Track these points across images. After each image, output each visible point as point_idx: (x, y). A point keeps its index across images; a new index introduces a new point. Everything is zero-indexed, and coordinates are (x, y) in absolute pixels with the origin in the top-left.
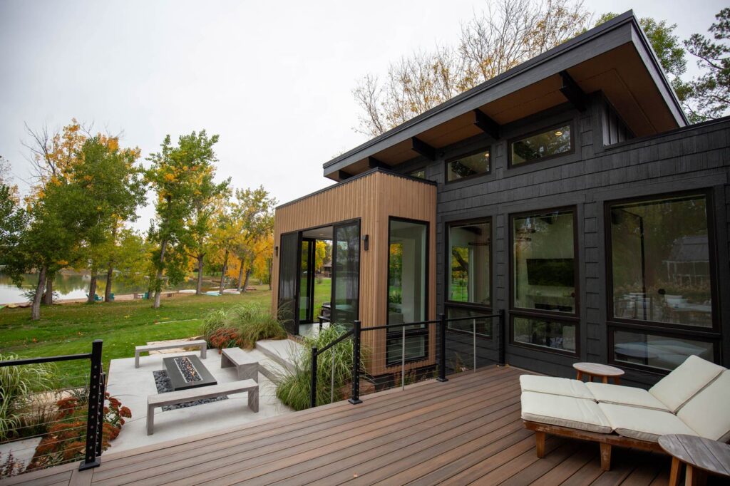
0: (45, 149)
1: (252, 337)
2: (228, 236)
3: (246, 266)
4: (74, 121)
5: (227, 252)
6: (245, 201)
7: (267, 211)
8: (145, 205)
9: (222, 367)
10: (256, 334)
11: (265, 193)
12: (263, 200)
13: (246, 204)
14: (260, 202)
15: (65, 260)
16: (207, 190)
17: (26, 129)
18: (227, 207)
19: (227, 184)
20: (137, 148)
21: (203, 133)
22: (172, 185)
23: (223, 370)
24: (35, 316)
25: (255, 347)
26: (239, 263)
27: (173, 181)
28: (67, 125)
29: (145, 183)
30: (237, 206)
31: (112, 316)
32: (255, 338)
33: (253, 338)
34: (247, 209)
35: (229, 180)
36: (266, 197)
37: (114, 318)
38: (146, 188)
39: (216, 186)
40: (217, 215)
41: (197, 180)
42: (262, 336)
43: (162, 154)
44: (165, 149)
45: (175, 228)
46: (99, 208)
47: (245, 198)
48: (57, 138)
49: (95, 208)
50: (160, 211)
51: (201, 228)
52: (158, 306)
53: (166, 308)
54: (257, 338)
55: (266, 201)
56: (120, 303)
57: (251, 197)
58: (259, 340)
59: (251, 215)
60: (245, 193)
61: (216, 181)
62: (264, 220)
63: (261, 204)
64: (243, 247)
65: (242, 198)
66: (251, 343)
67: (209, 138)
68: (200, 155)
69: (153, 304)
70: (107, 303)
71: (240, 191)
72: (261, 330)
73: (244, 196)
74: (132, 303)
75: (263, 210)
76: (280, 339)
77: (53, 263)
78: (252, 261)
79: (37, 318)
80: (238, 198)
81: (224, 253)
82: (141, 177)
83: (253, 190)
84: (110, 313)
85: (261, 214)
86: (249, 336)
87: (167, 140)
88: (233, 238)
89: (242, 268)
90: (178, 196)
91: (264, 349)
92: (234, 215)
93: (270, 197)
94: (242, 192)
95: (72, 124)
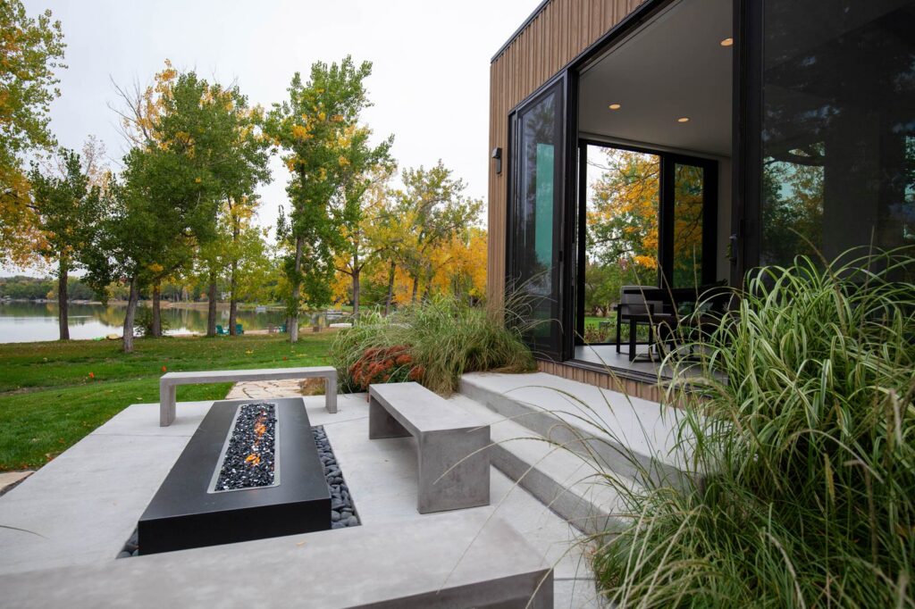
0: (138, 113)
1: (448, 362)
2: (393, 235)
3: (421, 287)
4: (168, 63)
5: (393, 265)
6: (416, 187)
7: (450, 201)
8: (268, 182)
9: (373, 436)
10: (460, 356)
11: (446, 173)
12: (443, 184)
13: (419, 191)
14: (438, 187)
15: (160, 264)
16: (358, 159)
17: (114, 87)
18: (390, 198)
19: (388, 147)
20: (259, 106)
21: (347, 62)
22: (305, 144)
23: (374, 444)
24: (127, 348)
25: (456, 388)
26: (409, 282)
27: (305, 137)
28: (160, 72)
29: (266, 145)
30: (405, 197)
31: (230, 351)
32: (457, 367)
33: (452, 366)
34: (420, 199)
35: (391, 140)
36: (448, 178)
37: (232, 354)
38: (268, 152)
39: (372, 151)
40: (378, 211)
41: (343, 140)
42: (474, 365)
43: (289, 104)
44: (294, 94)
45: (312, 217)
46: (198, 180)
47: (417, 184)
48: (149, 92)
49: (193, 181)
50: (292, 192)
51: (352, 215)
52: (296, 339)
53: (306, 342)
54: (462, 367)
55: (448, 185)
56: (251, 337)
57: (425, 180)
58: (467, 371)
59: (426, 206)
60: (415, 174)
61: (372, 144)
62: (446, 216)
63: (440, 191)
64: (416, 256)
65: (412, 183)
66: (447, 376)
67: (357, 67)
68: (345, 97)
69: (288, 338)
70: (232, 337)
71: (408, 171)
72: (470, 346)
73: (414, 179)
74: (265, 337)
75: (444, 199)
76: (521, 371)
77: (144, 268)
78: (430, 279)
79: (130, 351)
80: (406, 184)
81: (389, 266)
82: (258, 132)
83: (427, 169)
84: (229, 348)
85: (441, 207)
86: (442, 361)
87: (296, 81)
88: (401, 241)
89: (415, 289)
90: (315, 166)
91: (487, 392)
92: (401, 209)
93: (453, 177)
94: (412, 174)
95: (166, 68)
